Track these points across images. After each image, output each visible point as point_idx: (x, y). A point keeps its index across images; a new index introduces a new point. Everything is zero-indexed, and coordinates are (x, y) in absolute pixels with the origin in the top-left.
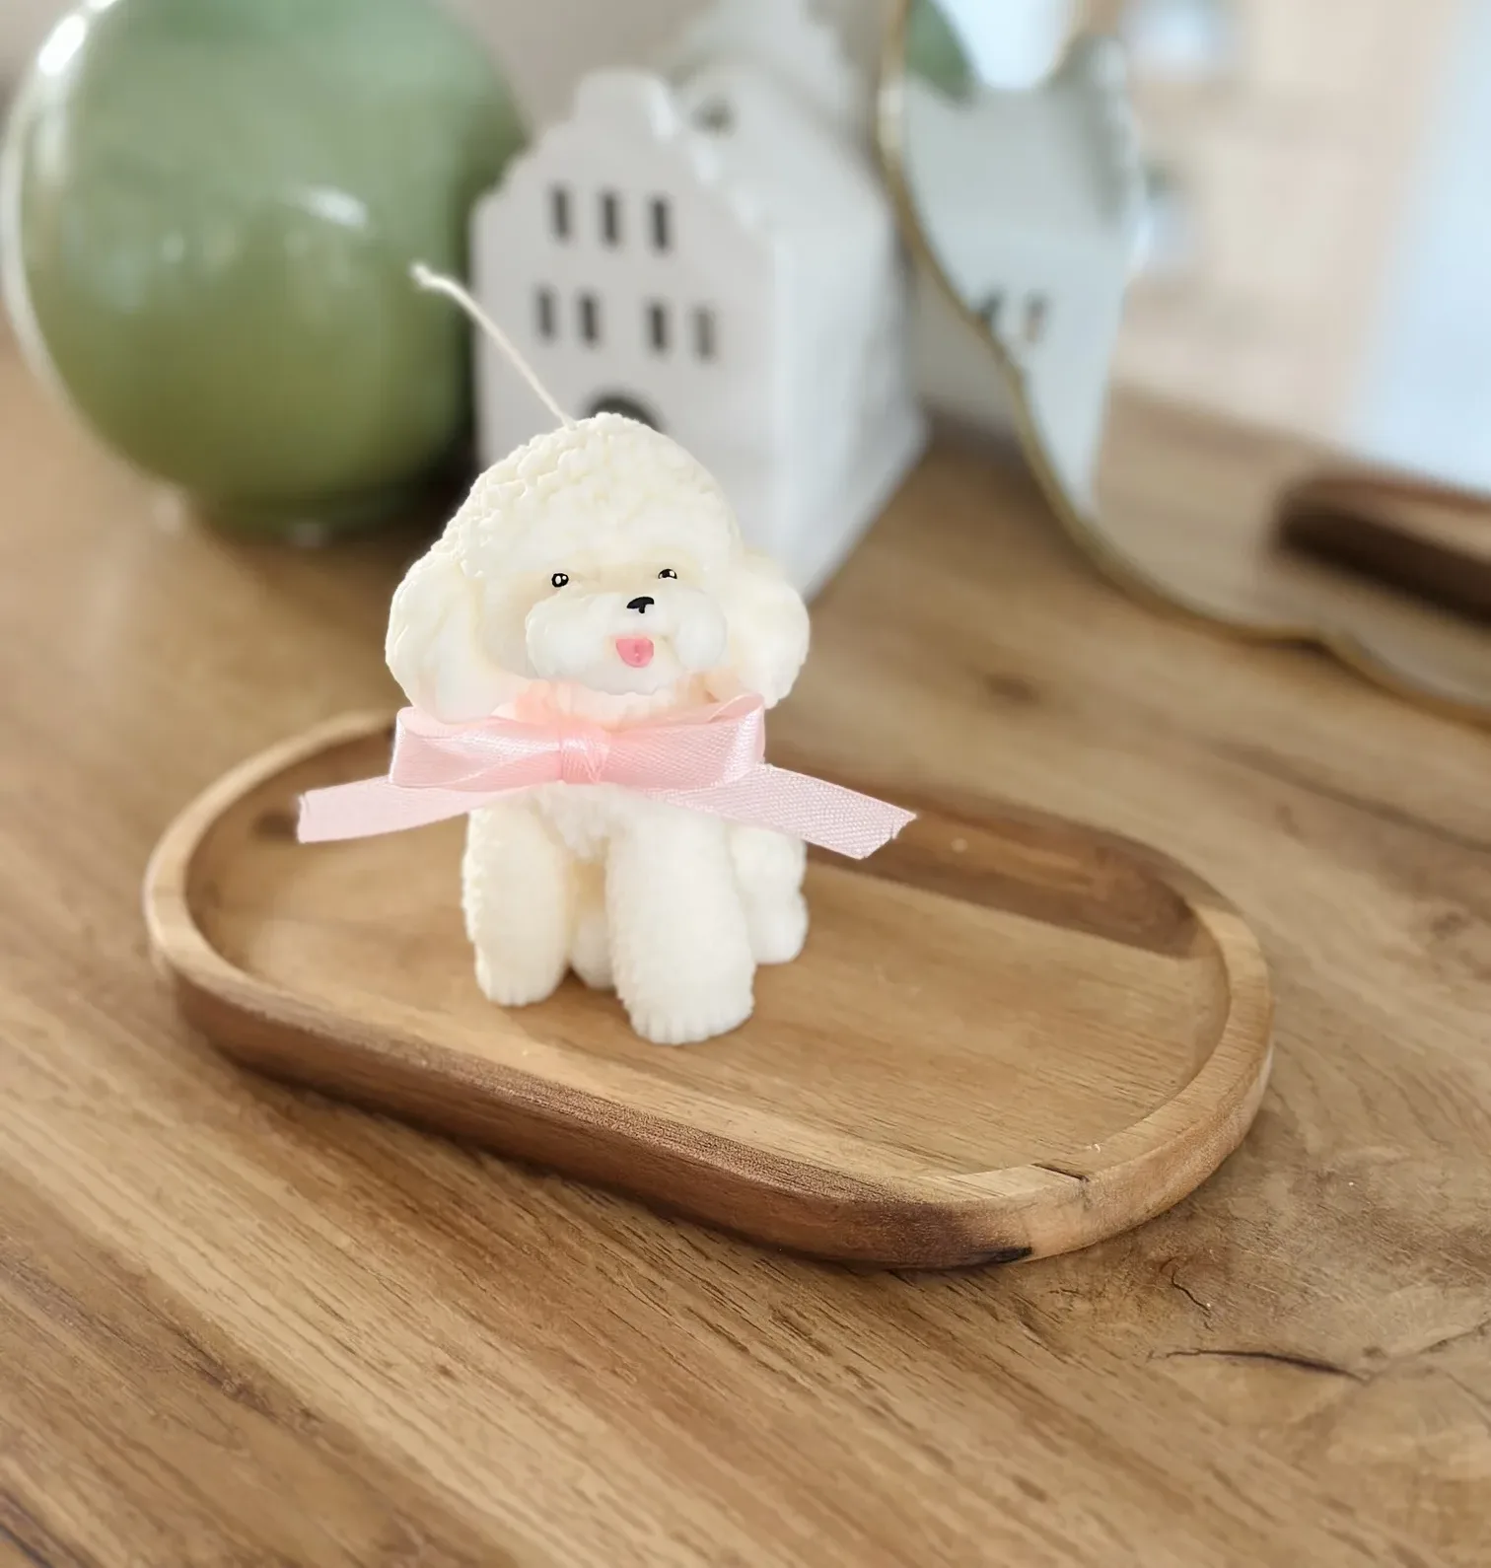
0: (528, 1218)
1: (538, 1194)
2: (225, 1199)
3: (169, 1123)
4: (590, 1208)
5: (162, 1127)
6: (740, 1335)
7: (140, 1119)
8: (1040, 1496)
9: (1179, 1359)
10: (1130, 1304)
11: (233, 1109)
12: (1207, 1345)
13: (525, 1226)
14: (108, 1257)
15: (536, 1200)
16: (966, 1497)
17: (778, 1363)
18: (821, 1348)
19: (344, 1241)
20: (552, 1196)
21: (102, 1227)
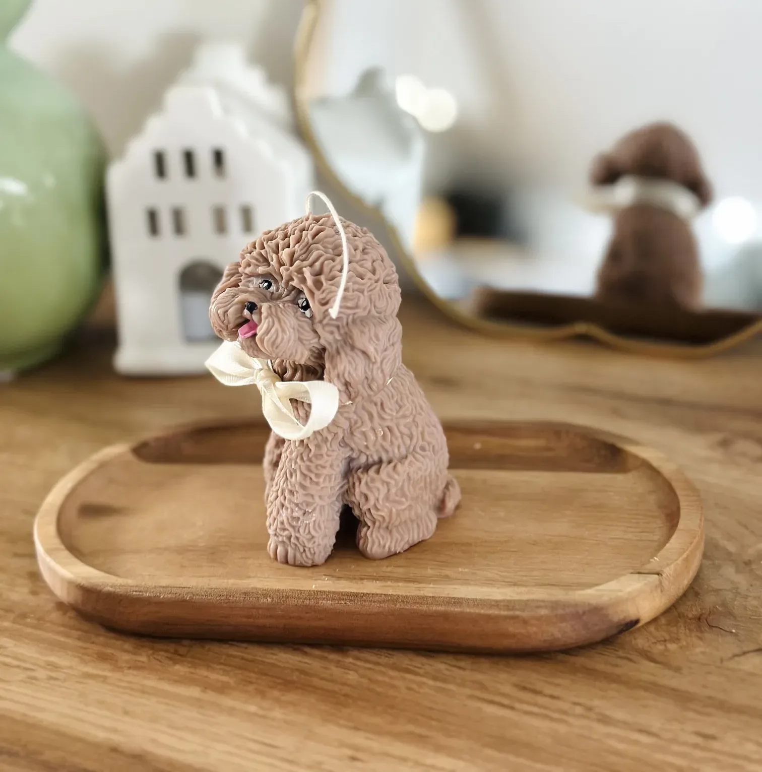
0: (351, 672)
1: (350, 660)
2: (167, 704)
4: (383, 660)
5: (105, 678)
6: (506, 701)
7: (88, 676)
8: (713, 738)
9: (737, 659)
10: (695, 640)
12: (745, 649)
13: (352, 677)
15: (350, 663)
16: (676, 748)
17: (535, 709)
18: (552, 697)
19: (253, 708)
20: (358, 659)
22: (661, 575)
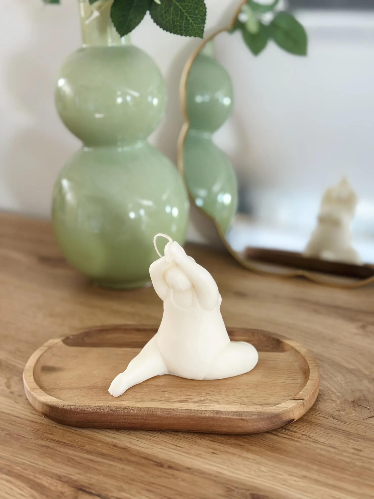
22: (304, 400)
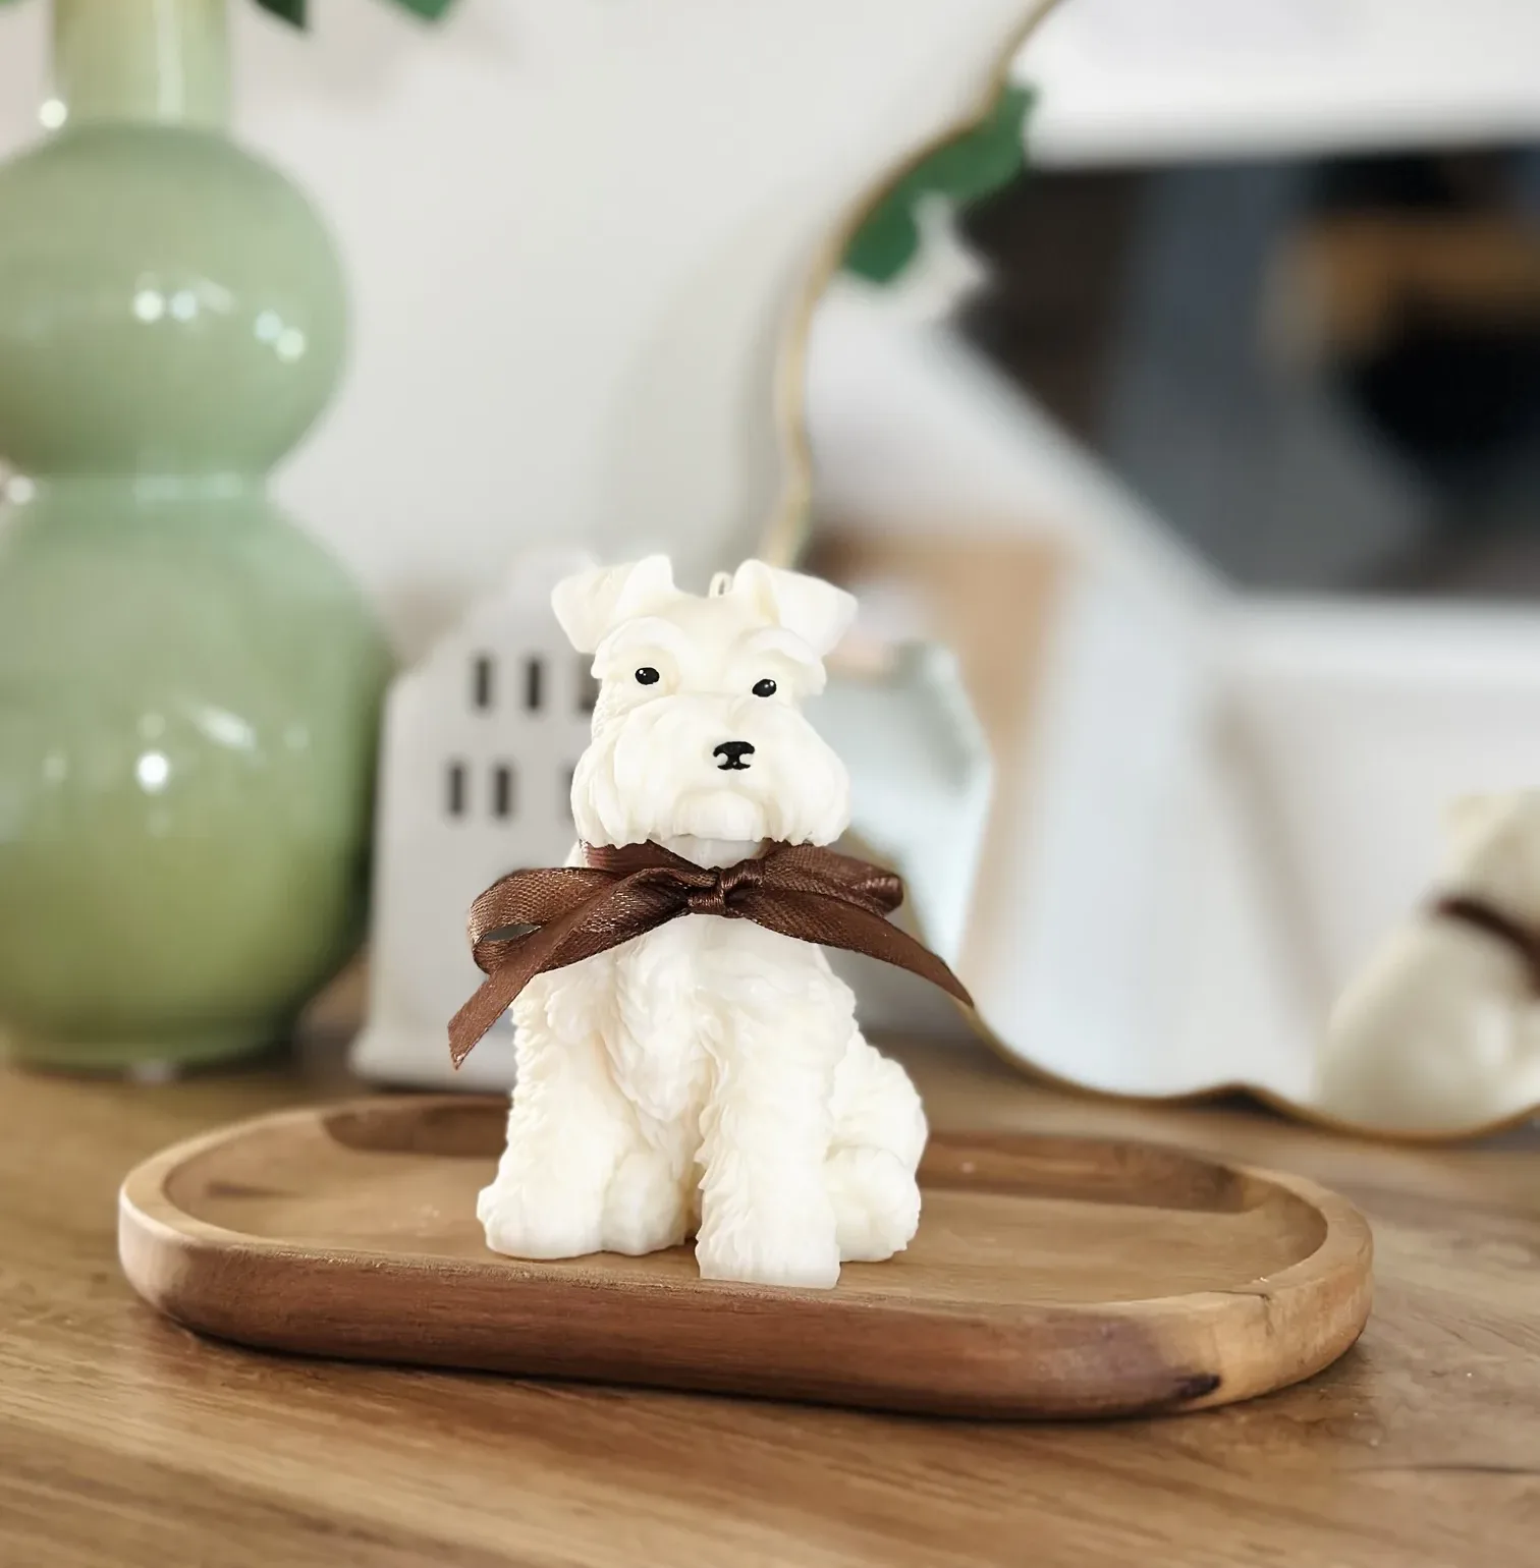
0: (621, 1422)
2: (272, 1427)
3: (182, 1388)
5: (175, 1391)
6: (895, 1477)
7: (144, 1387)
8: (1273, 1551)
9: (1364, 1472)
10: (1293, 1445)
11: (254, 1377)
12: (1387, 1464)
14: (156, 1467)
17: (950, 1492)
18: (989, 1481)
21: (140, 1449)
